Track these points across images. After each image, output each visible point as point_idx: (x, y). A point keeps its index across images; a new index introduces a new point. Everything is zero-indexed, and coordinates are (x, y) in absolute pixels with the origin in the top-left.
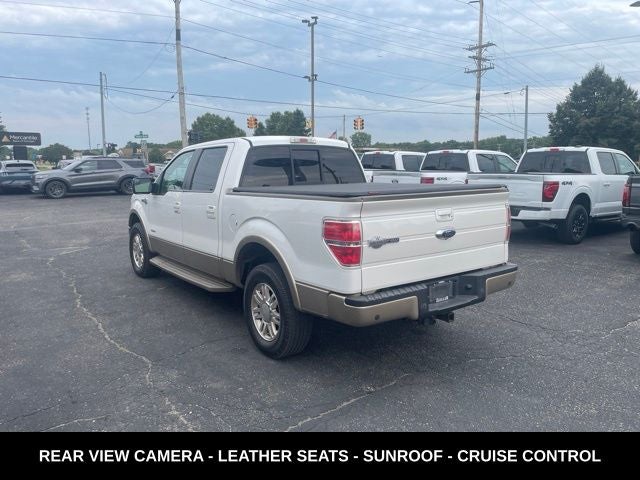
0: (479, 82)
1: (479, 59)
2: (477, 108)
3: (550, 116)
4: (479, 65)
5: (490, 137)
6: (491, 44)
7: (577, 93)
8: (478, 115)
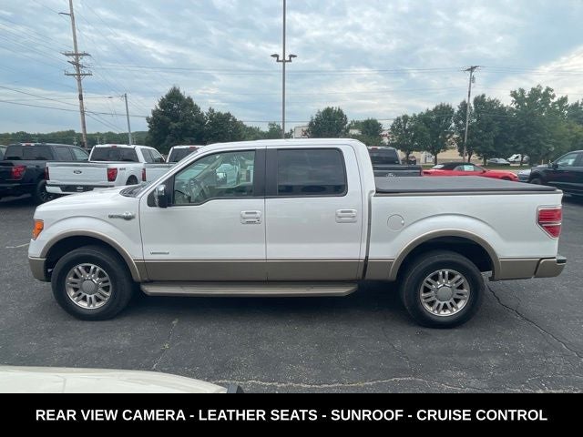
0: (80, 85)
1: (78, 65)
2: (82, 106)
3: (148, 119)
4: (79, 70)
5: (56, 131)
6: (87, 55)
7: (163, 104)
8: (83, 113)
